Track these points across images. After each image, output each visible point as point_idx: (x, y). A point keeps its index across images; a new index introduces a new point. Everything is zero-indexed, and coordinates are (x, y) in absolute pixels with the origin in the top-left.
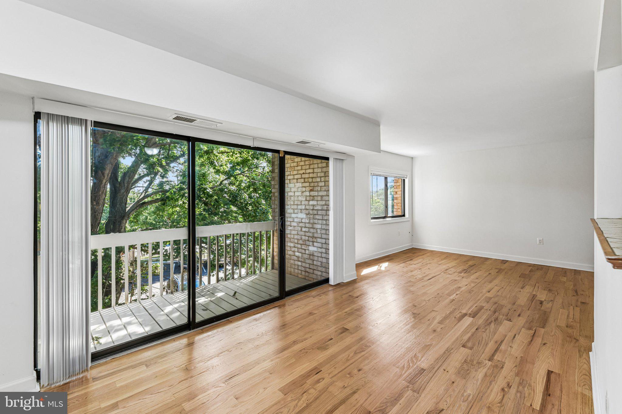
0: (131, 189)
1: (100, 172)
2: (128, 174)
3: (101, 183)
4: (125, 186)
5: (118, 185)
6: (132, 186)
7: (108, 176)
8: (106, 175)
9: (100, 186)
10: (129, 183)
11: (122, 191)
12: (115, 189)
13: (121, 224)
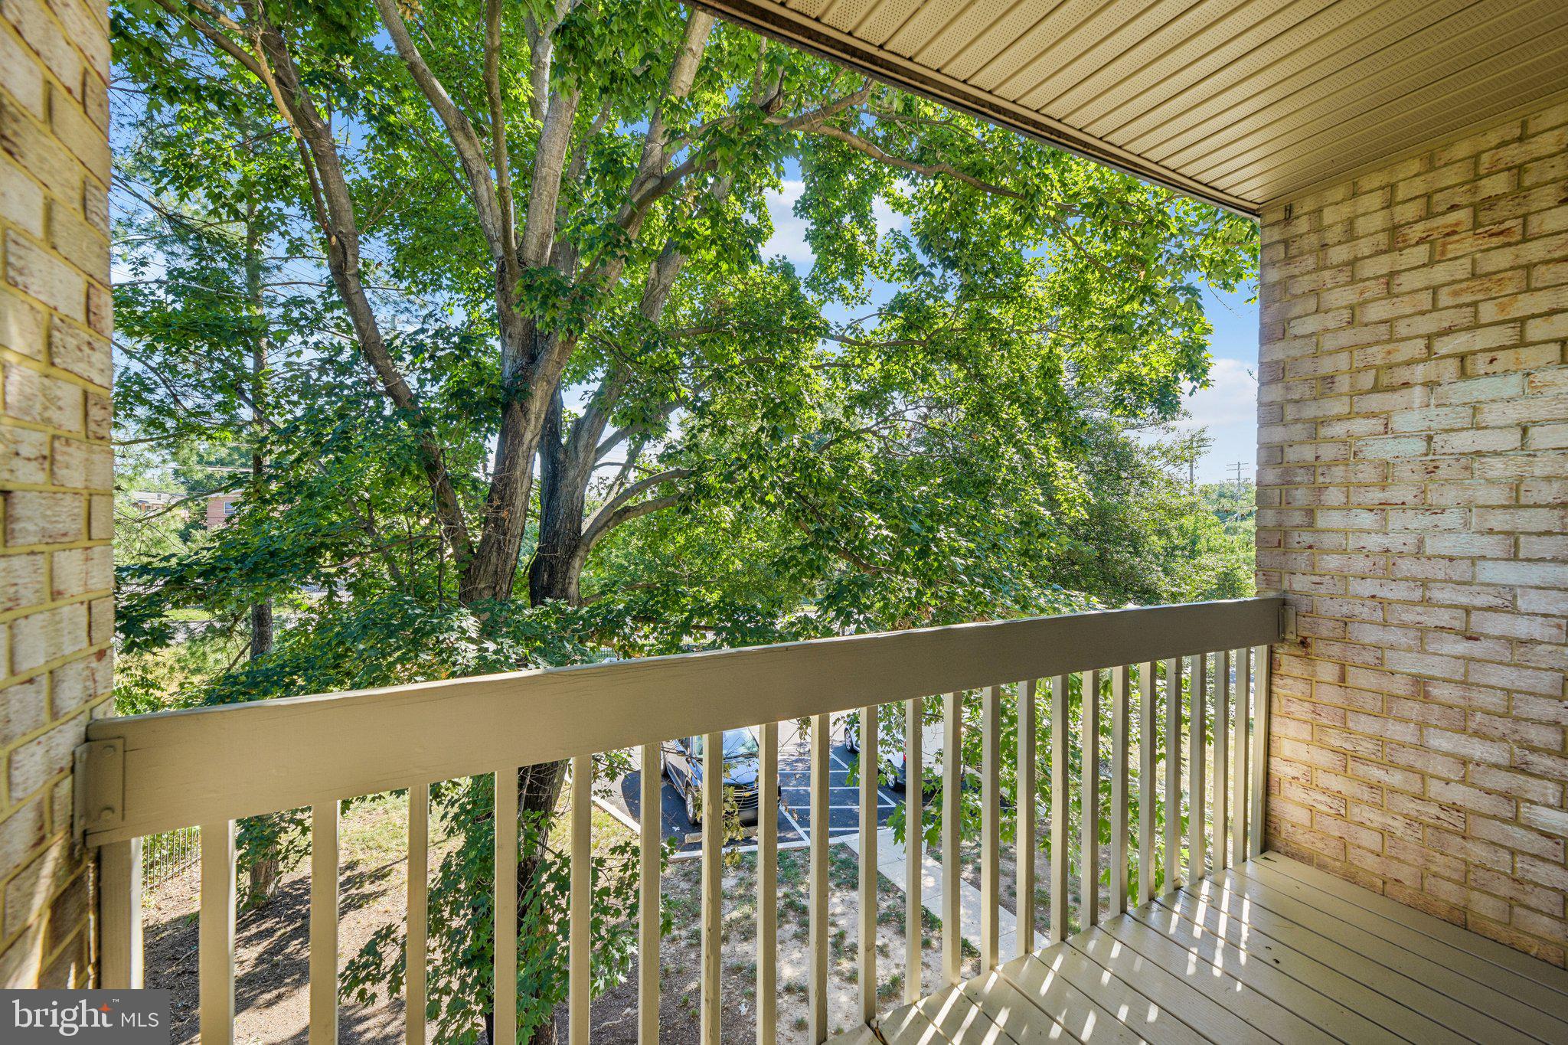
0: (594, 468)
1: (517, 406)
2: (586, 426)
3: (521, 443)
4: (577, 457)
5: (561, 457)
6: (596, 460)
7: (537, 419)
8: (533, 417)
9: (516, 451)
10: (589, 447)
11: (572, 473)
12: (554, 469)
13: (568, 569)
